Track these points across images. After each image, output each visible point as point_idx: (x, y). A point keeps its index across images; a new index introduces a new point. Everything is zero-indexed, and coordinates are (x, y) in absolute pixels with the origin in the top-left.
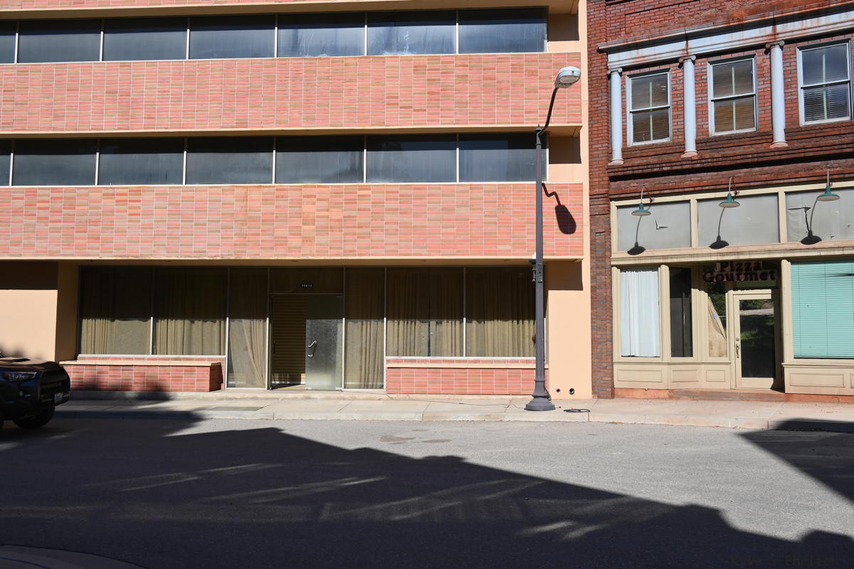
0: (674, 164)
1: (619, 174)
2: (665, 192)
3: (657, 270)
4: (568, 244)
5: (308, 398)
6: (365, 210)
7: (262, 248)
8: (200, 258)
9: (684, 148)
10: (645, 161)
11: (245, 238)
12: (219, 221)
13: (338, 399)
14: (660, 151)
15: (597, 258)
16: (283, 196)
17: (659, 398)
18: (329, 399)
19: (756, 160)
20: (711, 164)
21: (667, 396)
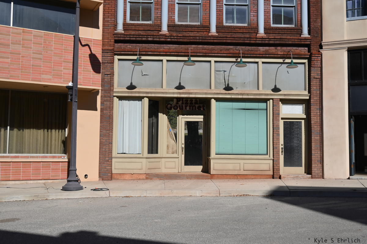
0: (155, 37)
1: (121, 38)
2: (149, 53)
3: (141, 100)
4: (90, 78)
9: (161, 28)
10: (137, 33)
14: (146, 28)
15: (105, 90)
17: (140, 179)
19: (201, 40)
20: (176, 40)
21: (144, 178)
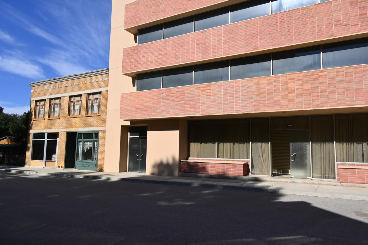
5: (294, 182)
6: (324, 83)
7: (267, 107)
8: (238, 113)
11: (259, 102)
12: (246, 95)
13: (310, 183)
16: (277, 81)
18: (305, 183)
